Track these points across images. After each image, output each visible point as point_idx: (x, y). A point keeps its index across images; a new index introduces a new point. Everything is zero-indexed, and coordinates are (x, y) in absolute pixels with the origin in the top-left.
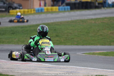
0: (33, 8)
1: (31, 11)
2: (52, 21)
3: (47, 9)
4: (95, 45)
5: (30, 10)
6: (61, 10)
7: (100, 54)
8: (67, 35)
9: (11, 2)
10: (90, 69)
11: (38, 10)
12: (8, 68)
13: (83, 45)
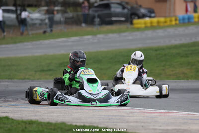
0: (174, 16)
1: (171, 21)
11: (183, 19)
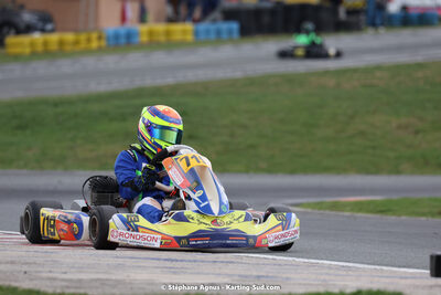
0: (97, 29)
1: (89, 40)
2: (170, 80)
3: (151, 33)
4: (339, 173)
5: (83, 37)
6: (202, 37)
7: (359, 207)
8: (232, 136)
9: (10, 6)
10: (330, 267)
11: (117, 36)
12: (12, 263)
13: (292, 172)
